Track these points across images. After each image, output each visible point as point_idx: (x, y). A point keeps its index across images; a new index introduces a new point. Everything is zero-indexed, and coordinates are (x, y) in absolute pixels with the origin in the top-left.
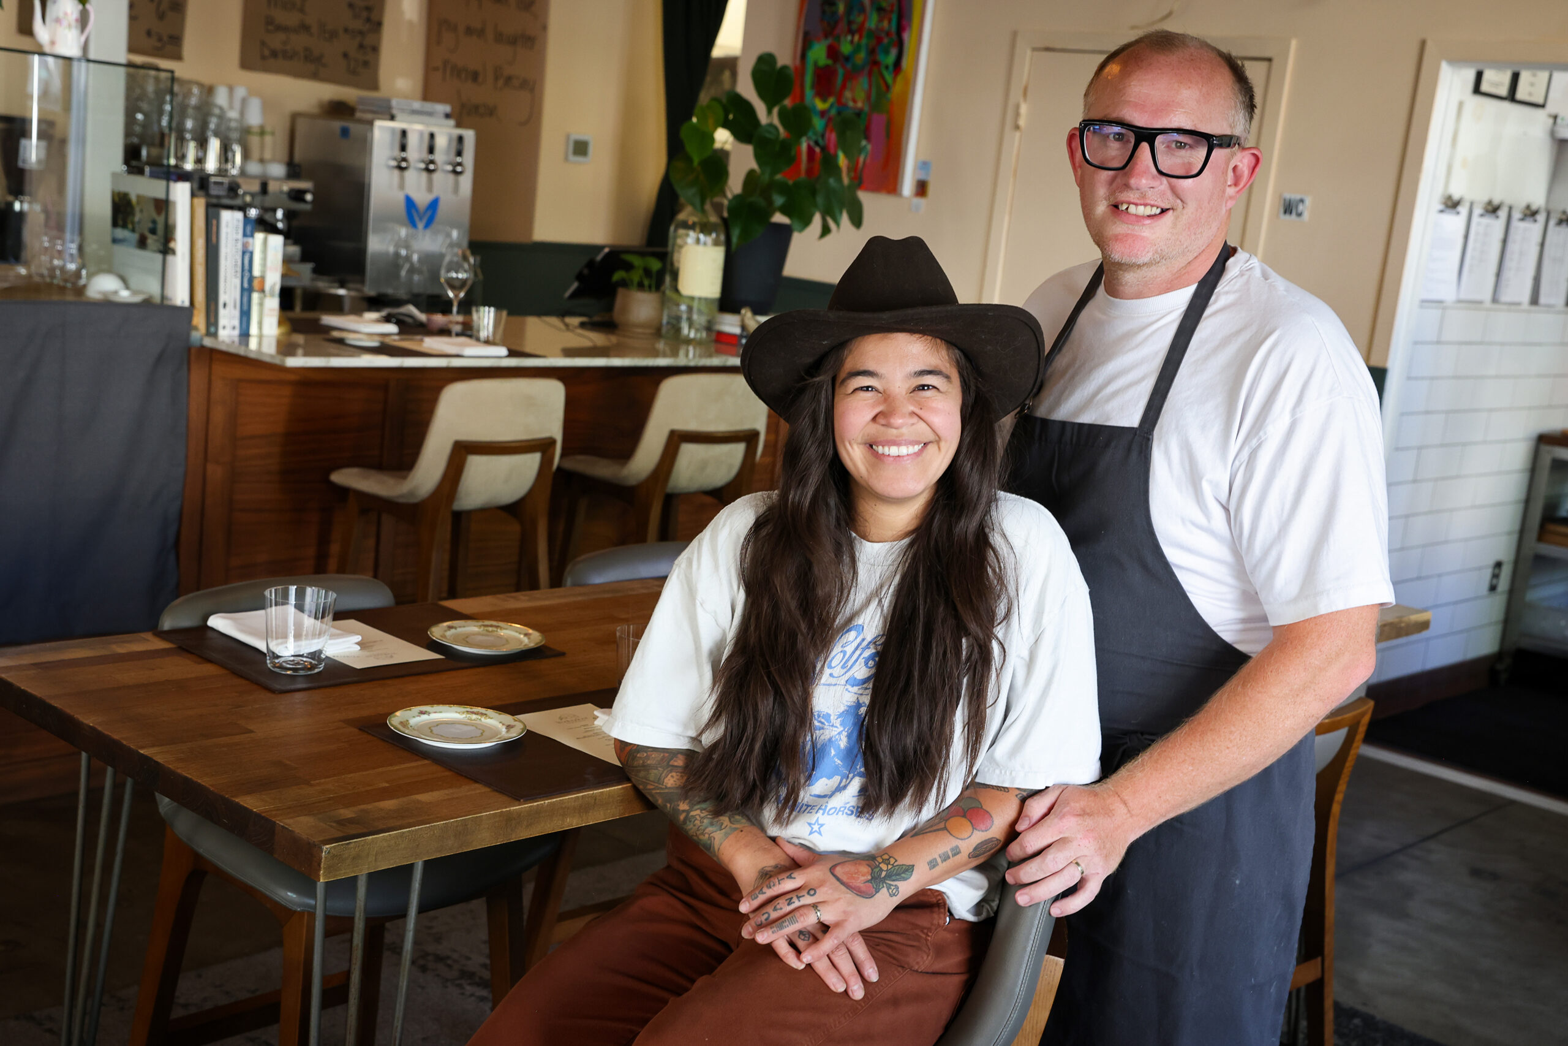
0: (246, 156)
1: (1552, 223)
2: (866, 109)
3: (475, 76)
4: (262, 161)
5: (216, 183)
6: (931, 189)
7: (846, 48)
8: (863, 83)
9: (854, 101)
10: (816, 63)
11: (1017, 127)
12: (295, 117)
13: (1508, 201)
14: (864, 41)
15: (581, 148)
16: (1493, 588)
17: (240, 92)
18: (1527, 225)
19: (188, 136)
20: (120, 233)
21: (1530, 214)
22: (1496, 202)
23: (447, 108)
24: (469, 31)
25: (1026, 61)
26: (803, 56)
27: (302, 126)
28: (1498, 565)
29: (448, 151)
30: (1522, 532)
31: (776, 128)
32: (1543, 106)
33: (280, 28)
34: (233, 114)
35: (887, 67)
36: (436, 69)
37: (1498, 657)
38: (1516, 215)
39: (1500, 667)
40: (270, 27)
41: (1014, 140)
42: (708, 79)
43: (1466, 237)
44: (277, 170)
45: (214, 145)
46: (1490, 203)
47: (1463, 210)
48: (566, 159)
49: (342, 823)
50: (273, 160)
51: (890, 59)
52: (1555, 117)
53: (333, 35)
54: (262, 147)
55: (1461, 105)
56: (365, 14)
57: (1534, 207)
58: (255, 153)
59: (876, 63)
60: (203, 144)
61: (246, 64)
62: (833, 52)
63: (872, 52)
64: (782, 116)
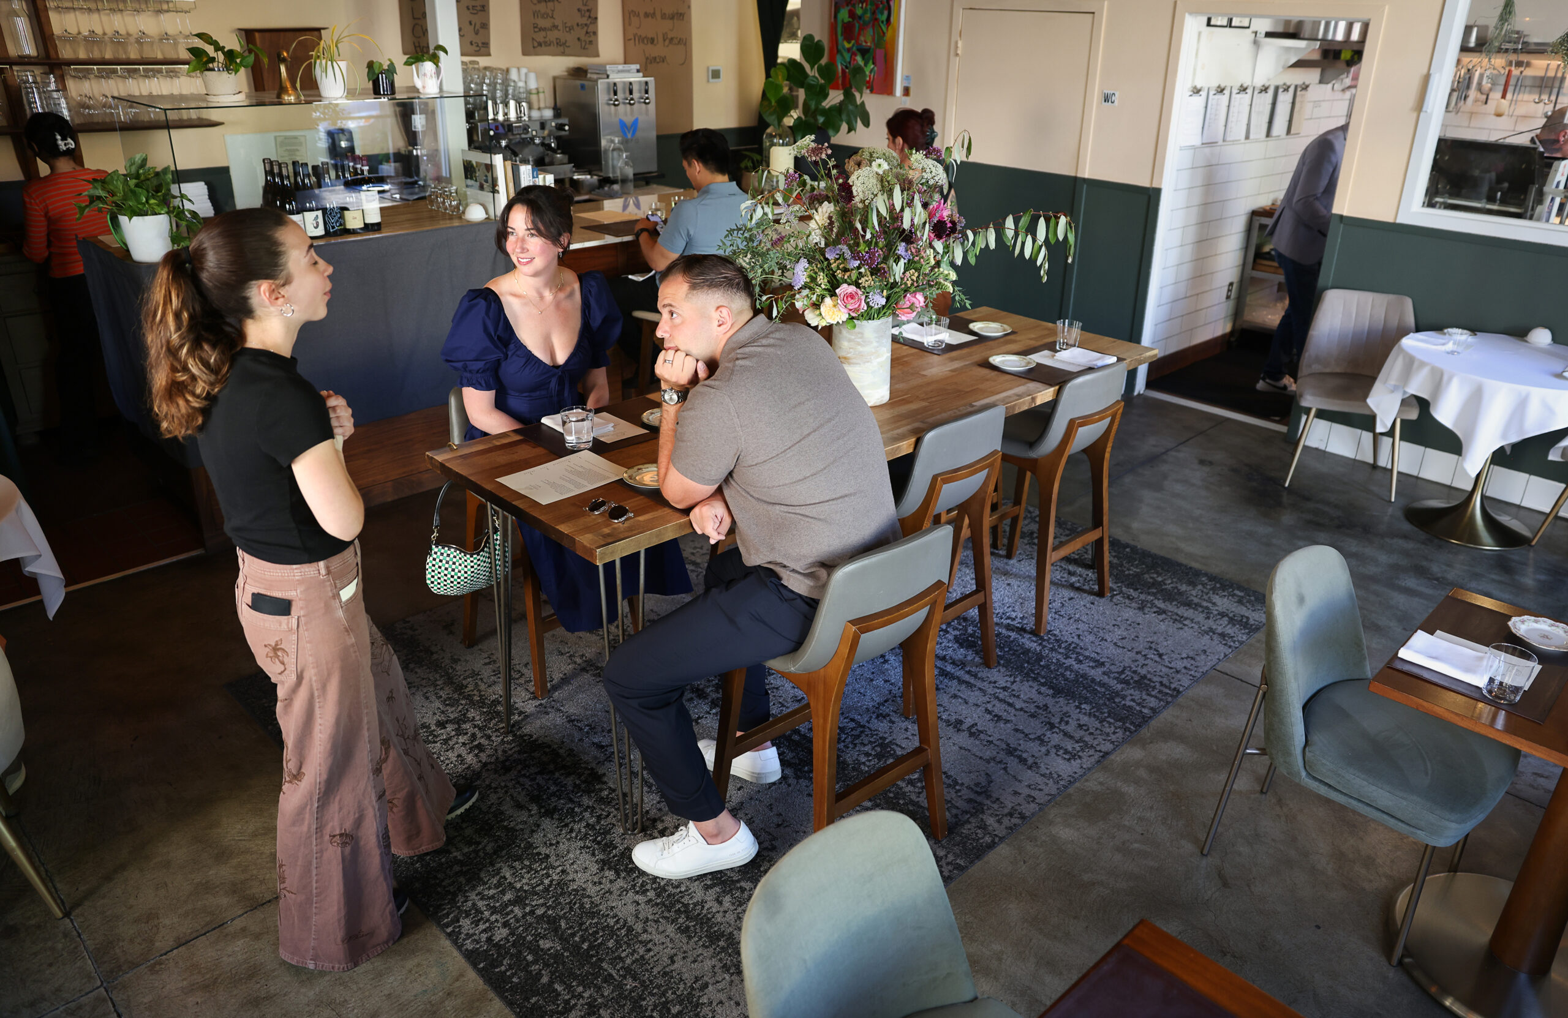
0: (530, 108)
1: (1256, 92)
2: (873, 46)
3: (652, 41)
4: (539, 109)
5: (516, 127)
6: (912, 92)
7: (859, 12)
8: (870, 31)
9: (866, 42)
10: (843, 21)
11: (957, 55)
12: (555, 79)
13: (1229, 84)
14: (869, 7)
15: (716, 74)
16: (1228, 297)
17: (524, 71)
18: (1242, 95)
19: (499, 102)
20: (469, 182)
21: (1243, 89)
22: (1222, 86)
23: (638, 67)
24: (647, 15)
25: (959, 14)
26: (836, 17)
27: (559, 83)
28: (1231, 284)
29: (640, 91)
30: (1244, 264)
31: (817, 78)
32: (1248, 27)
33: (541, 29)
34: (521, 84)
35: (882, 22)
36: (630, 40)
37: (1232, 333)
38: (1235, 91)
39: (1233, 339)
40: (536, 30)
41: (956, 62)
42: (785, 23)
43: (1206, 107)
44: (548, 114)
45: (512, 103)
46: (1219, 87)
47: (1204, 93)
48: (708, 81)
49: (605, 536)
50: (546, 108)
51: (884, 17)
52: (1256, 33)
53: (571, 28)
54: (539, 101)
55: (1200, 34)
56: (587, 14)
57: (1245, 85)
58: (536, 105)
59: (876, 20)
60: (506, 105)
61: (525, 53)
62: (852, 14)
63: (874, 13)
64: (820, 70)
